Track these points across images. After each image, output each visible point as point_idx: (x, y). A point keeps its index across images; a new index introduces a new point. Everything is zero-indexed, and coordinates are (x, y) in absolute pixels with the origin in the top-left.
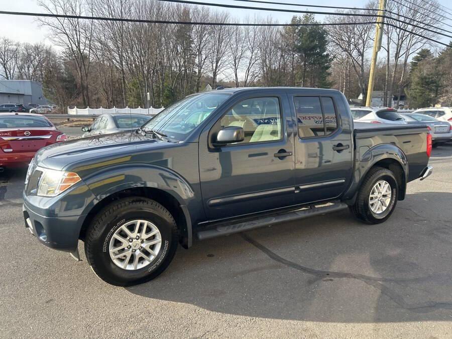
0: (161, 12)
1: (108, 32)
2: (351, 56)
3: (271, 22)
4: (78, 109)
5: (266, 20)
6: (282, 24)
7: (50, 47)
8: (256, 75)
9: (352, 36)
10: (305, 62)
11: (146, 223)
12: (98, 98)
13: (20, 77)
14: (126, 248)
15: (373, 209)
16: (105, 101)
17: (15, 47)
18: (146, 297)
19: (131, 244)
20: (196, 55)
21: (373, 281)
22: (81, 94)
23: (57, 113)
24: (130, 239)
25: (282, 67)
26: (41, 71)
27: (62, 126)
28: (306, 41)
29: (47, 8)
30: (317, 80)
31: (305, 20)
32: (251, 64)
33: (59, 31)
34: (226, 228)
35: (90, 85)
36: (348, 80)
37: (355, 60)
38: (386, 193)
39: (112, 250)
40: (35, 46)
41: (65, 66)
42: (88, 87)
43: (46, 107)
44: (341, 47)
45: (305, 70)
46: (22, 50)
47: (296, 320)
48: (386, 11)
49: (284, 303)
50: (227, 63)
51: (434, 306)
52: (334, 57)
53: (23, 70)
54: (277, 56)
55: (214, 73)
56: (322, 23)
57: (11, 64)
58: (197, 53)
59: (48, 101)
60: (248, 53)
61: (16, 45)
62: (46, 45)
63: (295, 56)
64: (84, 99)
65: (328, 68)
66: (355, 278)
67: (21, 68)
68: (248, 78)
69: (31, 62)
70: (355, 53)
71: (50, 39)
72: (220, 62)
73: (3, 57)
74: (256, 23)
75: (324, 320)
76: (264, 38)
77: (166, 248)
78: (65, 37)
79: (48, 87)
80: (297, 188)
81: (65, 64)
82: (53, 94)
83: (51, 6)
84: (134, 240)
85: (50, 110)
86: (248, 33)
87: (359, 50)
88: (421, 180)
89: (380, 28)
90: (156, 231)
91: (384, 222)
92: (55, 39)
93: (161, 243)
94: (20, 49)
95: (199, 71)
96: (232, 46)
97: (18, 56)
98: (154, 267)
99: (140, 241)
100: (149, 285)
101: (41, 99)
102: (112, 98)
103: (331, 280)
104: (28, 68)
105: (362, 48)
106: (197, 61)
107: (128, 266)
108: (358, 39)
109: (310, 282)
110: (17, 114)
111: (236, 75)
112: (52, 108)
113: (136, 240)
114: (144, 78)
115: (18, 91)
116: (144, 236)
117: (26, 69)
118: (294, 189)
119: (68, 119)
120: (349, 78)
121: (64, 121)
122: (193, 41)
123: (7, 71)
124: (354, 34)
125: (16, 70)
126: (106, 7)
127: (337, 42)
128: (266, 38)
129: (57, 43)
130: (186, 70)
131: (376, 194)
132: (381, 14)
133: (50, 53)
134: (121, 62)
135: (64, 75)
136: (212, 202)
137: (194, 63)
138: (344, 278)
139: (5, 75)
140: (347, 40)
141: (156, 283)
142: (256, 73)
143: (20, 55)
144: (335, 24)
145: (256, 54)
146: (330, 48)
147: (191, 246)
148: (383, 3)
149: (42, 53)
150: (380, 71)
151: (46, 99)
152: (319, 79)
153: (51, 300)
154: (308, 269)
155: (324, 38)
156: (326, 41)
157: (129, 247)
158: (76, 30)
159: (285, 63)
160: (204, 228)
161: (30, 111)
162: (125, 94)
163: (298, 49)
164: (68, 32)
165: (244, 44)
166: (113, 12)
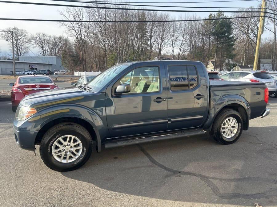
0: (128, 15)
1: (98, 28)
2: (249, 37)
3: (195, 18)
4: (80, 73)
5: (192, 17)
6: (203, 19)
7: (67, 38)
8: (185, 51)
9: (250, 24)
10: (218, 42)
11: (73, 137)
12: (91, 66)
13: (51, 55)
14: (62, 151)
15: (224, 135)
16: (95, 68)
17: (48, 38)
18: (70, 178)
19: (64, 148)
20: (149, 40)
21: (205, 178)
22: (82, 64)
23: (68, 75)
24: (64, 145)
25: (203, 45)
26: (62, 51)
27: (68, 82)
28: (218, 29)
29: (65, 16)
30: (225, 53)
31: (218, 15)
32: (183, 44)
33: (71, 29)
34: (122, 142)
35: (87, 59)
36: (247, 52)
37: (252, 40)
38: (234, 126)
39: (53, 151)
40: (59, 37)
41: (75, 48)
42: (86, 60)
43: (63, 71)
44: (242, 32)
45: (218, 47)
46: (52, 39)
47: (147, 197)
48: (266, 8)
49: (145, 187)
50: (167, 44)
51: (236, 196)
52: (237, 38)
53: (53, 51)
54: (199, 38)
55: (159, 50)
56: (229, 17)
57: (46, 47)
58: (150, 38)
59: (63, 68)
60: (181, 38)
61: (49, 37)
62: (65, 36)
63: (211, 38)
64: (83, 67)
65: (233, 45)
66: (195, 176)
67: (51, 50)
68: (181, 53)
69: (57, 46)
70: (252, 36)
71: (66, 33)
72: (163, 44)
73: (42, 44)
74: (186, 20)
75: (163, 198)
76: (191, 28)
77: (85, 152)
78: (74, 32)
79: (64, 60)
80: (169, 120)
81: (75, 47)
82: (66, 64)
83: (67, 15)
84: (66, 146)
85: (65, 73)
86: (181, 25)
87: (254, 34)
88: (262, 118)
89: (263, 19)
90: (79, 142)
91: (234, 144)
92: (69, 33)
93: (82, 149)
94: (51, 39)
95: (151, 49)
96: (171, 34)
97: (50, 43)
98: (77, 162)
99: (69, 147)
100: (75, 172)
101: (61, 67)
102: (99, 66)
103: (180, 176)
104: (55, 49)
105: (257, 32)
106: (149, 43)
107: (63, 160)
108: (254, 27)
109: (167, 176)
110: (35, 76)
111: (173, 51)
112: (66, 72)
113: (67, 146)
114: (117, 54)
115: (49, 62)
116: (72, 144)
117: (54, 50)
118: (167, 120)
119: (72, 78)
120: (247, 51)
121: (70, 79)
122: (147, 31)
123: (44, 51)
124: (251, 23)
125: (49, 51)
126: (97, 14)
127: (239, 28)
128: (192, 28)
129: (69, 35)
130: (142, 49)
131: (226, 126)
132: (263, 11)
133: (67, 41)
134: (105, 45)
135: (74, 53)
136: (115, 126)
137: (147, 45)
138: (189, 176)
139: (43, 53)
140: (246, 27)
141: (79, 171)
142: (186, 49)
143: (51, 43)
144: (238, 18)
145: (186, 38)
146: (235, 33)
147: (100, 151)
148: (265, 4)
149: (63, 41)
150: (271, 46)
151: (63, 67)
152: (227, 52)
153: (21, 176)
154: (169, 169)
155: (231, 26)
156: (232, 28)
157: (64, 150)
158: (80, 28)
159: (204, 43)
160: (111, 141)
161: (55, 73)
162: (106, 63)
163: (214, 34)
164: (76, 29)
165: (179, 32)
166: (101, 17)
